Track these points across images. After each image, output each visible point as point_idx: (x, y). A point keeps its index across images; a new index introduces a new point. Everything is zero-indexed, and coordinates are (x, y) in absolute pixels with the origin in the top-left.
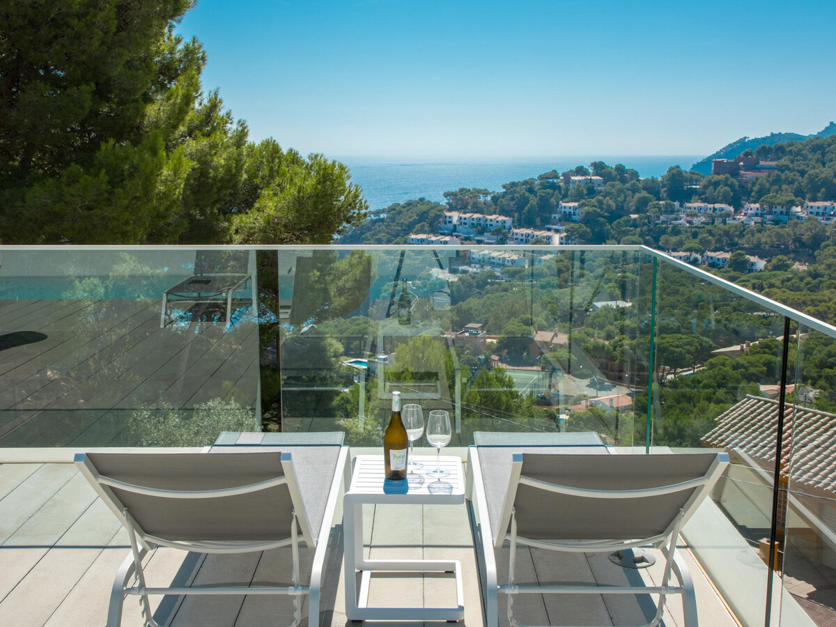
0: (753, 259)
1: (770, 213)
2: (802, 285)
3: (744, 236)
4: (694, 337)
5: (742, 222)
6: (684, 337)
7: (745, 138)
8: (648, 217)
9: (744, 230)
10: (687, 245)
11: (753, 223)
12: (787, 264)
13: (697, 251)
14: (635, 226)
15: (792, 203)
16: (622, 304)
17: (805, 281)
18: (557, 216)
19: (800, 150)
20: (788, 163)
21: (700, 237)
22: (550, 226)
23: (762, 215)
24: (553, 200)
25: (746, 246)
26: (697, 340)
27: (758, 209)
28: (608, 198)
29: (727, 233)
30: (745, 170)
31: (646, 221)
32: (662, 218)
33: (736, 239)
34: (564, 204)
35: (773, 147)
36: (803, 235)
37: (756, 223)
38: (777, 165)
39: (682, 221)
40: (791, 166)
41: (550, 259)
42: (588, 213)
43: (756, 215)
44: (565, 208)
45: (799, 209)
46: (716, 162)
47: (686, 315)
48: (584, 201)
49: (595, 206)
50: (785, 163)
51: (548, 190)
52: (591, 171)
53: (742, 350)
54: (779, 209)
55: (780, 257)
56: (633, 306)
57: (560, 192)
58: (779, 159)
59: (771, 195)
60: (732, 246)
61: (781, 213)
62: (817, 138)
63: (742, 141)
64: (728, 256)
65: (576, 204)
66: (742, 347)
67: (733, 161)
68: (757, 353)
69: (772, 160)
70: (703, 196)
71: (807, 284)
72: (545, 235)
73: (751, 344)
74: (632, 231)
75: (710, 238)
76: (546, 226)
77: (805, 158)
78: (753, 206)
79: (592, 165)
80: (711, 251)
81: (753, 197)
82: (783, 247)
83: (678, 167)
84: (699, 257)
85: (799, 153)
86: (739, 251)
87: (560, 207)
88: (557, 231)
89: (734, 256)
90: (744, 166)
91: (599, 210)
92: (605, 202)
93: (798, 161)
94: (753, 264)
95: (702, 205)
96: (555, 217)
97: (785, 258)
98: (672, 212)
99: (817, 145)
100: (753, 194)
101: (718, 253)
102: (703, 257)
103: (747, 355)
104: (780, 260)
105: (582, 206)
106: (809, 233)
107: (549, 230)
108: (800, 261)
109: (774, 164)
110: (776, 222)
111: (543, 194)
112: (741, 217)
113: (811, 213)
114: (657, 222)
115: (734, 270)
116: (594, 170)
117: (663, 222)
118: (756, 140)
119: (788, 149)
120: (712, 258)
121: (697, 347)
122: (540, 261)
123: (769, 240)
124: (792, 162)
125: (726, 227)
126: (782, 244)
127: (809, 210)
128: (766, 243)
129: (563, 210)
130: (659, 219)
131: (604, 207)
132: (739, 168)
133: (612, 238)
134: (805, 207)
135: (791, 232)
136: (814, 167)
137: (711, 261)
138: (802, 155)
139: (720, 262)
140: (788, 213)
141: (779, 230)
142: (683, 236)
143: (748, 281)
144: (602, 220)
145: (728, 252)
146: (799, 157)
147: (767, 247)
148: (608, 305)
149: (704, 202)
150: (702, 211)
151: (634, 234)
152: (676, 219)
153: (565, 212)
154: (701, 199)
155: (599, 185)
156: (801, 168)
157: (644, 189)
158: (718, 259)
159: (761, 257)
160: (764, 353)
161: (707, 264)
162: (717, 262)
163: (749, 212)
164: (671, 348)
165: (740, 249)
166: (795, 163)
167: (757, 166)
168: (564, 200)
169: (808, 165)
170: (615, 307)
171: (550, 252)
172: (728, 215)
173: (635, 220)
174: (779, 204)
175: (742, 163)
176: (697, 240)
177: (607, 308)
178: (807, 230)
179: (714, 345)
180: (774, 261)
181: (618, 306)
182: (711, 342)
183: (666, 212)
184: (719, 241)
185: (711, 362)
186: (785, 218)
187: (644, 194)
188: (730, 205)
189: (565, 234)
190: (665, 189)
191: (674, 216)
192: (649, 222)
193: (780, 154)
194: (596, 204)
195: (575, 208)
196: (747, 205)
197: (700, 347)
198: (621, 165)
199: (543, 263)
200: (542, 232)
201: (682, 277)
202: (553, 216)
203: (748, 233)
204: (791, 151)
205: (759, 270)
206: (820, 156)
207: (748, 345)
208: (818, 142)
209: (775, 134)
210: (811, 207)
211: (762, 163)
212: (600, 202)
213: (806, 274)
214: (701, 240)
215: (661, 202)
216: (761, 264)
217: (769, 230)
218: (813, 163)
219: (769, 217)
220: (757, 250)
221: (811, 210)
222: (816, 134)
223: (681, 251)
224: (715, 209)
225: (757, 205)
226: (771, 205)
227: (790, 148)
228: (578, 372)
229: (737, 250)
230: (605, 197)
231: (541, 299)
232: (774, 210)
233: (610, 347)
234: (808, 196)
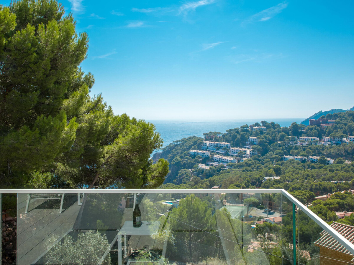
0: (329, 159)
1: (334, 140)
2: (350, 170)
3: (324, 150)
4: (306, 192)
5: (323, 144)
6: (303, 191)
7: (322, 111)
8: (285, 143)
9: (324, 147)
10: (301, 154)
11: (327, 145)
12: (343, 161)
13: (305, 156)
14: (280, 146)
15: (342, 137)
16: (276, 178)
17: (351, 168)
18: (248, 142)
19: (344, 116)
20: (340, 121)
21: (306, 150)
22: (246, 146)
23: (331, 142)
24: (246, 136)
25: (325, 154)
26: (308, 193)
27: (329, 139)
28: (268, 135)
29: (317, 149)
30: (323, 124)
31: (284, 144)
32: (290, 143)
33: (321, 151)
34: (251, 138)
35: (333, 114)
36: (348, 149)
37: (328, 145)
38: (335, 122)
39: (299, 144)
40: (341, 122)
41: (246, 159)
42: (261, 141)
43: (328, 141)
44: (251, 139)
45: (345, 139)
46: (311, 121)
47: (303, 182)
48: (259, 136)
49: (263, 138)
50: (338, 121)
51: (244, 132)
52: (261, 124)
53: (327, 197)
54: (337, 139)
55: (339, 158)
56: (280, 179)
57: (249, 133)
58: (336, 119)
59: (334, 133)
60: (320, 154)
61: (339, 140)
62: (350, 111)
63: (320, 112)
64: (318, 158)
65: (256, 138)
66: (327, 196)
67: (317, 120)
68: (333, 198)
69: (333, 120)
70: (307, 134)
71: (352, 169)
72: (244, 150)
73: (331, 195)
74: (278, 148)
75: (310, 151)
76: (244, 146)
77: (346, 119)
78: (327, 138)
79: (261, 122)
80: (311, 156)
81: (326, 134)
82: (340, 154)
83: (296, 123)
84: (307, 158)
85: (343, 117)
86: (322, 156)
87: (249, 139)
88: (249, 148)
89: (321, 158)
90: (322, 122)
91: (265, 140)
92: (267, 137)
93: (343, 120)
94: (329, 161)
95: (306, 137)
96: (247, 143)
97: (342, 158)
98: (294, 140)
99: (350, 114)
100: (326, 133)
101: (314, 157)
102: (308, 158)
103: (329, 199)
104: (340, 160)
105: (258, 138)
106: (351, 148)
107: (245, 148)
108: (348, 160)
109: (334, 121)
110: (337, 144)
111: (242, 134)
112: (322, 142)
113: (351, 140)
114: (289, 144)
115: (321, 164)
116: (262, 124)
117: (291, 145)
118: (326, 112)
119: (339, 115)
120: (312, 159)
121: (308, 196)
122: (242, 160)
123: (334, 151)
124: (341, 120)
125: (317, 146)
126: (340, 153)
127: (350, 139)
128: (333, 153)
129: (251, 140)
130: (289, 143)
131: (267, 138)
132: (320, 123)
133: (271, 151)
134: (348, 138)
135: (343, 148)
136: (350, 122)
137: (311, 160)
138: (345, 118)
139: (315, 161)
140: (341, 141)
141: (338, 147)
142: (299, 150)
143: (327, 168)
144: (266, 144)
145: (318, 156)
146: (343, 118)
147: (334, 154)
148: (270, 178)
149: (307, 136)
150: (306, 140)
151: (280, 149)
152: (296, 143)
153: (251, 141)
154: (306, 135)
155: (265, 130)
156: (345, 123)
157: (283, 131)
158: (314, 159)
159: (332, 158)
160: (337, 198)
161: (310, 161)
162: (314, 160)
163: (325, 140)
164: (298, 196)
165: (323, 155)
166: (342, 121)
167: (327, 122)
168: (251, 136)
169: (348, 122)
170: (273, 179)
171: (246, 157)
172: (317, 141)
173: (279, 144)
174: (337, 137)
175: (321, 121)
176: (305, 152)
177: (270, 180)
178: (349, 147)
179: (315, 195)
180: (337, 160)
181: (274, 179)
182: (314, 194)
183: (292, 140)
184: (314, 152)
185: (314, 203)
186: (340, 142)
187: (283, 133)
188: (317, 137)
189: (252, 150)
190: (291, 131)
191: (295, 142)
192: (285, 144)
193: (336, 117)
194: (264, 137)
195: (255, 139)
196: (324, 137)
198: (273, 122)
199: (243, 161)
200: (243, 149)
201: (300, 167)
202: (247, 142)
203: (325, 149)
204: (340, 116)
205: (331, 164)
206: (352, 118)
207: (330, 195)
208: (351, 112)
209: (333, 110)
210: (351, 138)
211: (329, 121)
212: (265, 137)
213: (350, 165)
214: (307, 151)
215: (290, 137)
216: (332, 161)
217: (334, 147)
218: (349, 120)
219: (334, 142)
220: (330, 155)
221: (351, 139)
222: (349, 109)
223: (299, 156)
224: (311, 139)
225: (329, 137)
226: (334, 137)
227: (340, 115)
228: (260, 207)
229: (322, 155)
230: (267, 135)
231: (243, 176)
232: (335, 139)
233: (272, 196)
234: (349, 134)
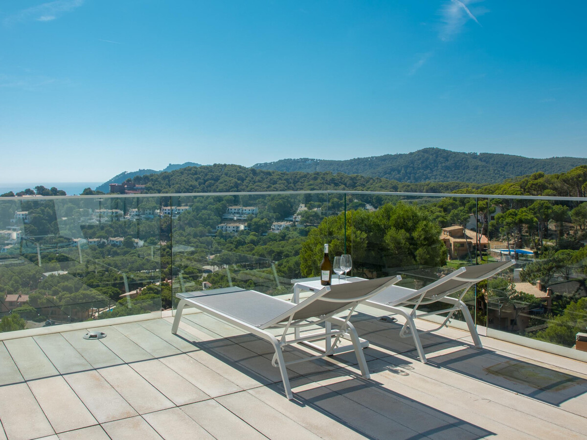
0: (136, 240)
1: (143, 214)
2: (165, 253)
3: (130, 227)
4: (109, 288)
5: (129, 219)
6: (103, 288)
7: (125, 172)
8: (74, 219)
9: (130, 224)
10: (98, 235)
11: (135, 220)
12: (156, 242)
13: (104, 238)
14: (66, 225)
15: (155, 208)
16: (62, 273)
17: (166, 251)
18: (14, 221)
19: (157, 179)
20: (151, 186)
21: (105, 229)
22: (9, 227)
23: (139, 215)
24: (11, 210)
25: (132, 233)
26: (110, 290)
27: (137, 212)
28: (47, 208)
29: (120, 226)
30: (128, 190)
31: (72, 221)
32: (82, 219)
33: (126, 229)
34: (18, 213)
35: (142, 176)
36: (162, 225)
37: (136, 220)
38: (145, 187)
39: (94, 220)
40: (153, 187)
41: (11, 248)
42: (35, 218)
43: (136, 215)
44: (19, 215)
45: (159, 211)
46: (111, 186)
47: (102, 276)
48: (32, 210)
49: (40, 213)
50: (150, 186)
51: (7, 204)
52: (35, 191)
53: (137, 293)
54: (148, 211)
55: (151, 238)
56: (69, 273)
57: (15, 206)
58: (146, 183)
59: (143, 203)
60: (124, 234)
61: (150, 213)
62: (166, 172)
63: (123, 174)
64: (122, 239)
65: (27, 212)
66: (137, 291)
67: (121, 184)
68: (146, 294)
69: (142, 184)
70: (106, 205)
71: (167, 252)
72: (6, 233)
73: (142, 289)
74: (63, 227)
75: (111, 229)
76: (7, 227)
77: (160, 183)
78: (134, 210)
79: (36, 188)
80: (113, 237)
81: (134, 205)
82: (152, 232)
83: (89, 188)
84: (106, 241)
85: (156, 180)
86: (129, 236)
87: (16, 214)
88: (15, 230)
89: (126, 239)
90: (127, 188)
91: (42, 216)
92: (45, 210)
93: (156, 184)
94: (137, 243)
95: (105, 210)
96: (13, 221)
97: (154, 238)
98: (88, 215)
99: (165, 176)
100: (134, 203)
101: (117, 238)
102: (108, 241)
103: (140, 295)
104: (152, 240)
105: (30, 214)
106: (165, 224)
107: (9, 229)
108: (162, 240)
109: (143, 186)
110: (147, 219)
111: (4, 207)
112: (128, 217)
113: (165, 213)
114: (79, 221)
115: (127, 247)
116: (37, 191)
117: (83, 221)
118: (131, 173)
119: (150, 178)
120: (113, 241)
121: (111, 294)
122: (4, 249)
123: (144, 229)
124: (153, 185)
125: (120, 223)
126: (152, 231)
127: (164, 211)
128: (143, 231)
129: (18, 216)
130: (80, 220)
131: (46, 213)
132: (125, 189)
133: (52, 233)
134: (162, 209)
135: (156, 224)
136: (165, 188)
137: (112, 243)
138: (158, 181)
139: (118, 244)
140: (153, 214)
141: (149, 223)
142: (96, 229)
143: (135, 253)
144: (45, 221)
145: (122, 237)
146: (157, 183)
147: (144, 233)
148: (52, 274)
149: (106, 209)
150: (106, 214)
151: (66, 230)
152: (90, 219)
153: (19, 218)
154: (105, 207)
156: (158, 189)
157: (70, 202)
158: (117, 242)
159: (141, 239)
160: (150, 293)
161: (110, 245)
162: (117, 244)
163: (132, 213)
164: (97, 296)
165: (128, 235)
166: (155, 186)
167: (135, 188)
168: (19, 210)
169: (162, 187)
170: (57, 275)
171: (11, 244)
172: (121, 216)
173: (65, 220)
174: (148, 208)
175: (126, 186)
176: (104, 231)
177: (52, 276)
178: (164, 223)
179: (120, 292)
180: (148, 241)
181: (59, 274)
182: (119, 291)
183: (84, 216)
184: (116, 231)
185: (120, 302)
186: (152, 216)
187: (70, 205)
188: (121, 210)
189: (20, 231)
190: (82, 202)
191: (89, 217)
192: (74, 222)
193: (147, 181)
194: (40, 212)
195: (26, 215)
196: (131, 210)
197: (112, 294)
198: (55, 188)
199: (6, 251)
200: (5, 231)
201: (97, 253)
202: (11, 220)
203: (132, 226)
204: (152, 179)
205: (140, 246)
206: (167, 182)
207: (140, 290)
208: (166, 174)
209: (142, 170)
211: (137, 186)
212: (43, 211)
213: (166, 247)
214: (106, 231)
215: (81, 210)
216: (141, 243)
217: (144, 223)
218: (164, 185)
219: (143, 216)
220: (138, 236)
221: (165, 211)
222: (162, 170)
223: (94, 238)
224: (113, 213)
225: (136, 210)
226: (144, 209)
227: (152, 177)
228: (38, 318)
229: (127, 235)
230: (46, 208)
231: (7, 274)
232: (146, 212)
233: (57, 300)
234: (163, 204)
